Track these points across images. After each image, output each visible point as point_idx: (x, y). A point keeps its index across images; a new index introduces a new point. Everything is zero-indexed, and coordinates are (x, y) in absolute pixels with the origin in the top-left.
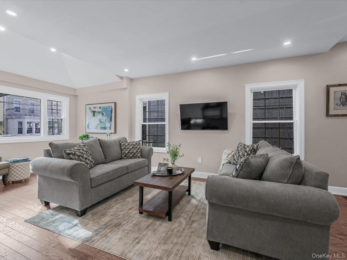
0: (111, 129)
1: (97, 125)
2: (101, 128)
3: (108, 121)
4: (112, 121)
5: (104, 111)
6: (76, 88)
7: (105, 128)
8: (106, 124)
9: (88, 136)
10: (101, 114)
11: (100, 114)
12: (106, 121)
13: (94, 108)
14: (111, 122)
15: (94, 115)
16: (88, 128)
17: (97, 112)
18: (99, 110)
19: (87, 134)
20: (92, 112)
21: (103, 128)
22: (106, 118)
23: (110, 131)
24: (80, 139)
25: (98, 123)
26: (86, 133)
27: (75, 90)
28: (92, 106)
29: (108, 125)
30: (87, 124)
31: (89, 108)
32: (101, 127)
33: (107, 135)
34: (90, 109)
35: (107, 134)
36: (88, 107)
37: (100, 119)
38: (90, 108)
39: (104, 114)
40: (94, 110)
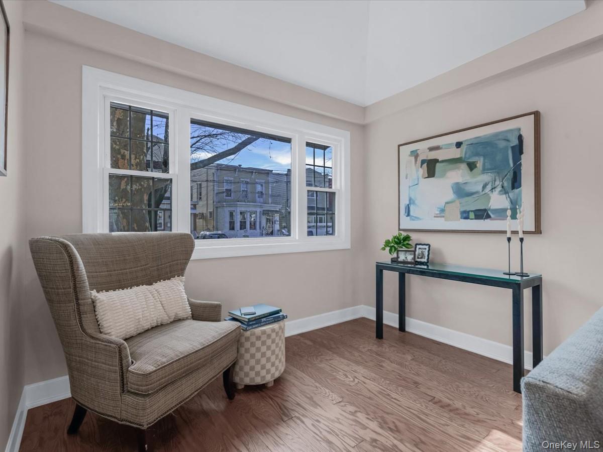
0: (518, 216)
1: (447, 203)
2: (465, 215)
3: (499, 189)
4: (520, 186)
5: (477, 154)
6: (368, 102)
7: (482, 214)
8: (490, 198)
9: (407, 238)
10: (464, 166)
11: (458, 168)
12: (489, 187)
13: (431, 149)
14: (516, 191)
15: (431, 173)
16: (408, 215)
17: (443, 161)
18: (456, 153)
19: (404, 234)
20: (425, 165)
21: (472, 215)
22: (487, 177)
23: (516, 225)
24: (388, 249)
25: (451, 196)
26: (399, 230)
27: (364, 110)
28: (422, 147)
29: (498, 201)
30: (404, 202)
31: (412, 152)
32: (462, 210)
33: (509, 239)
34: (416, 157)
35: (509, 235)
36: (406, 151)
37: (457, 184)
38: (415, 154)
39: (480, 165)
40: (433, 155)
